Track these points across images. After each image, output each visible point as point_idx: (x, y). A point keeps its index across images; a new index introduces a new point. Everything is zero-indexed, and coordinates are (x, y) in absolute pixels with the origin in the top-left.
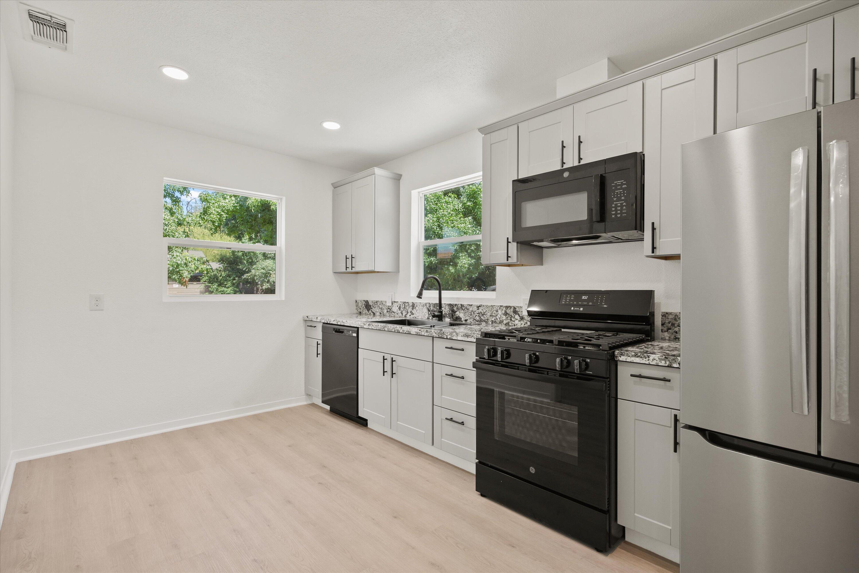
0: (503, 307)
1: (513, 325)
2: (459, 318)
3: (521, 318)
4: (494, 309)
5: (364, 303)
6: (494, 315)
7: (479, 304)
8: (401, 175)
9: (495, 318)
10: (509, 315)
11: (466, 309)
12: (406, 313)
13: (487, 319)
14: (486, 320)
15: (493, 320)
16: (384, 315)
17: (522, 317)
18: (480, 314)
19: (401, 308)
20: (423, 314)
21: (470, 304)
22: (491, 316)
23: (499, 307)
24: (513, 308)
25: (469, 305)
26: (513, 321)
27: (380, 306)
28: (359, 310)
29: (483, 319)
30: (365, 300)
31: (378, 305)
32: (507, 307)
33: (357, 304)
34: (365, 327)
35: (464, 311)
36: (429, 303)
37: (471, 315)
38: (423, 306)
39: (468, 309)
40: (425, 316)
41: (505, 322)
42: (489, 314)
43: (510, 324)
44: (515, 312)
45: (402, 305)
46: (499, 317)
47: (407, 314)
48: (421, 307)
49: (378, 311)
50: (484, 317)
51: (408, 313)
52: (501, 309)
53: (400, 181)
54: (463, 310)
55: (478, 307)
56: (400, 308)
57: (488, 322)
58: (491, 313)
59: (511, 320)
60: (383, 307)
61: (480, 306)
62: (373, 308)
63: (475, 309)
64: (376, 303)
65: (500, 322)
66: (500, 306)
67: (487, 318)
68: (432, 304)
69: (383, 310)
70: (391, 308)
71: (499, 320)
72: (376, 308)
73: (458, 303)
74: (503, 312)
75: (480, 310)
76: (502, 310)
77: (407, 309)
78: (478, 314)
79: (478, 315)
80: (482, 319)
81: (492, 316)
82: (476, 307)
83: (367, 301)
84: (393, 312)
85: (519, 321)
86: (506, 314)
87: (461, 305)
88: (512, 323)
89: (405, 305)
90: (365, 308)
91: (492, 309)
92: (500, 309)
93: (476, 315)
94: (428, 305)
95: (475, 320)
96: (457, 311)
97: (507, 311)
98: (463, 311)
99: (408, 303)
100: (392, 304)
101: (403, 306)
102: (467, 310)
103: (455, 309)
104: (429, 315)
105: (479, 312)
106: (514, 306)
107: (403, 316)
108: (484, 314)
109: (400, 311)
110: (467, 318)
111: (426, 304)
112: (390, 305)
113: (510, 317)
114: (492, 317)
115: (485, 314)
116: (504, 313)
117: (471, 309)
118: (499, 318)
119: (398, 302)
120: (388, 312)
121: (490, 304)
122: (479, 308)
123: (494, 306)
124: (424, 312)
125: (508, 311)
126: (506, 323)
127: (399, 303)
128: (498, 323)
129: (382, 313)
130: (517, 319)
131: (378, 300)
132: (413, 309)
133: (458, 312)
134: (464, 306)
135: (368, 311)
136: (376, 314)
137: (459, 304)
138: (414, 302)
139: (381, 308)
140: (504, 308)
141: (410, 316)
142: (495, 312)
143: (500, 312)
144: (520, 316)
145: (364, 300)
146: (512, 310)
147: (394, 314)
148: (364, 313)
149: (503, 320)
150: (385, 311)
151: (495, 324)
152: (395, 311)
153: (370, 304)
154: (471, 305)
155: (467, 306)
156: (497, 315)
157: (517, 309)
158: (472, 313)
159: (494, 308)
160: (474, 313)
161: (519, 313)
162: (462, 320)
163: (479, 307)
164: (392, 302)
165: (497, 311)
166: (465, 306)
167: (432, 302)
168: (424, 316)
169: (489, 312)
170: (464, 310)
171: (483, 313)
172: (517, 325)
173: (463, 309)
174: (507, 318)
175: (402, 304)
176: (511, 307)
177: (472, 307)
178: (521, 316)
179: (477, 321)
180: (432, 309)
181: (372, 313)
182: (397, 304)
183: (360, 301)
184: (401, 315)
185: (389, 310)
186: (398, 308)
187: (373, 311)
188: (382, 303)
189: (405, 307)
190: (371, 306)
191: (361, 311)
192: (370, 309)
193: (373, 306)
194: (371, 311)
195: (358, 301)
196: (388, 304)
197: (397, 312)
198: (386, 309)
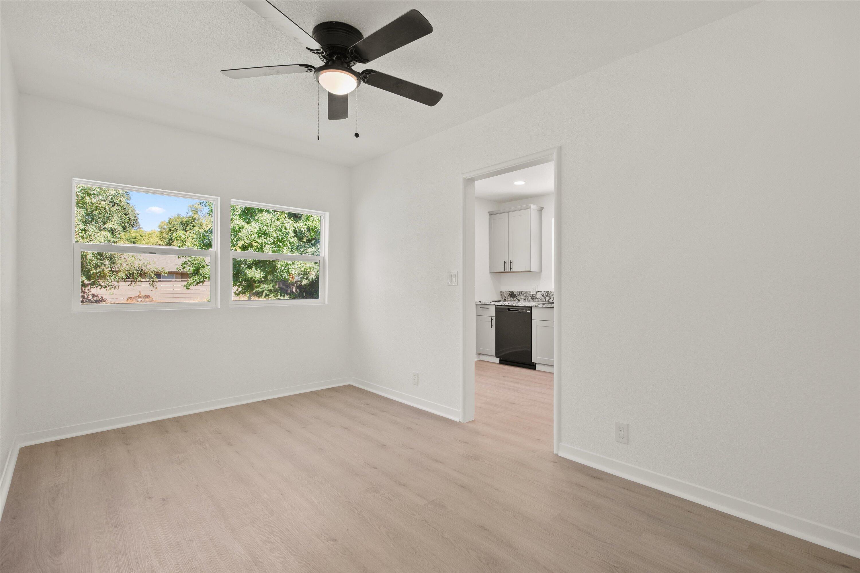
5: (509, 293)
8: (543, 208)
12: (549, 299)
16: (528, 301)
19: (545, 296)
27: (525, 295)
28: (504, 298)
31: (523, 294)
33: (501, 294)
34: (539, 306)
45: (545, 294)
49: (522, 298)
51: (551, 298)
53: (542, 211)
56: (543, 296)
60: (528, 295)
62: (518, 296)
64: (521, 293)
70: (535, 296)
72: (521, 296)
83: (512, 291)
84: (537, 298)
89: (548, 293)
90: (509, 296)
99: (550, 292)
100: (536, 293)
101: (547, 294)
107: (546, 301)
109: (544, 298)
112: (534, 293)
119: (541, 291)
120: (532, 298)
127: (543, 292)
129: (526, 299)
131: (522, 291)
135: (513, 298)
136: (520, 300)
139: (526, 296)
145: (509, 291)
147: (538, 300)
148: (509, 299)
150: (530, 298)
152: (539, 297)
181: (517, 300)
182: (541, 293)
183: (505, 292)
184: (544, 300)
185: (533, 297)
186: (541, 296)
187: (518, 298)
188: (526, 292)
189: (548, 295)
190: (515, 295)
191: (506, 298)
192: (515, 297)
193: (518, 295)
194: (516, 298)
195: (503, 292)
196: (532, 293)
197: (541, 299)
198: (531, 296)
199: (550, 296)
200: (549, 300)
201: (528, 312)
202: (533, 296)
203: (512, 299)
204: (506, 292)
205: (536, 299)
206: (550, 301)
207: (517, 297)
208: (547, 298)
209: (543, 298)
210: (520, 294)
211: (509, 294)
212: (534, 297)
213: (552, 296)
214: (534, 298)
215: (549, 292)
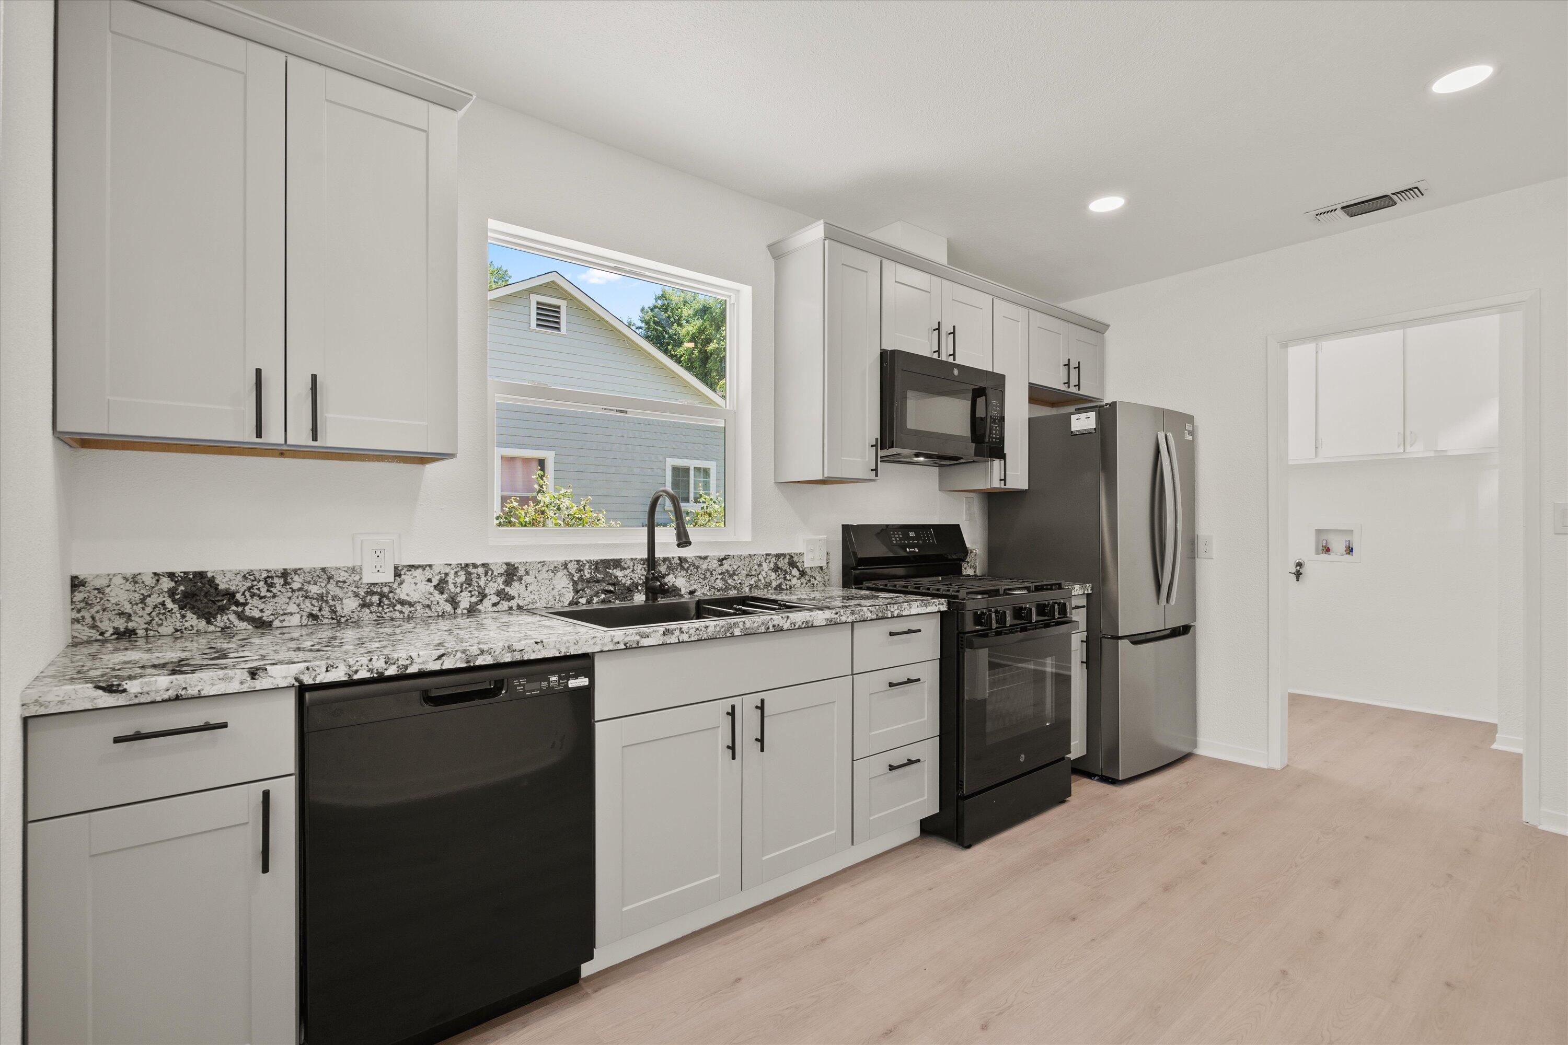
0: (770, 557)
1: (788, 586)
2: (674, 590)
3: (802, 573)
4: (755, 562)
5: (166, 584)
6: (753, 573)
7: (722, 555)
9: (757, 578)
10: (782, 570)
11: (692, 568)
12: (474, 599)
13: (740, 583)
14: (739, 585)
15: (752, 582)
16: (340, 622)
17: (803, 571)
18: (727, 574)
19: (451, 586)
20: (555, 592)
21: (703, 555)
22: (747, 575)
23: (765, 556)
24: (788, 557)
25: (700, 557)
26: (788, 580)
27: (314, 590)
29: (732, 584)
30: (178, 569)
31: (296, 586)
32: (778, 556)
33: (87, 595)
35: (687, 573)
36: (578, 562)
37: (704, 579)
38: (555, 570)
39: (697, 568)
40: (562, 599)
41: (774, 584)
42: (744, 573)
43: (782, 586)
44: (792, 564)
45: (452, 575)
46: (764, 575)
47: (481, 601)
48: (543, 575)
49: (292, 608)
50: (734, 580)
51: (485, 596)
52: (767, 561)
54: (684, 569)
55: (721, 561)
57: (742, 589)
58: (748, 569)
59: (785, 578)
61: (725, 559)
62: (255, 601)
63: (715, 566)
64: (278, 581)
65: (765, 585)
66: (767, 555)
67: (740, 581)
68: (589, 562)
69: (331, 603)
70: (386, 590)
71: (763, 581)
72: (282, 599)
73: (670, 556)
74: (772, 565)
75: (726, 566)
76: (770, 562)
77: (479, 586)
78: (720, 574)
79: (720, 577)
80: (730, 585)
81: (751, 576)
82: (716, 562)
83: (201, 575)
84: (403, 603)
85: (798, 579)
86: (776, 569)
87: (680, 558)
88: (786, 585)
89: (469, 574)
90: (170, 605)
91: (751, 561)
92: (765, 560)
93: (717, 578)
94: (572, 567)
95: (714, 588)
96: (668, 575)
97: (778, 563)
98: (684, 573)
99: (484, 565)
100: (397, 574)
101: (462, 578)
102: (695, 570)
103: (663, 569)
104: (577, 592)
105: (724, 571)
106: (790, 552)
107: (459, 611)
108: (734, 574)
109: (445, 596)
110: (695, 587)
111: (565, 565)
112: (389, 577)
113: (784, 573)
114: (749, 578)
115: (737, 573)
116: (773, 567)
117: (704, 566)
118: (764, 578)
119: (430, 566)
120: (364, 605)
121: (745, 553)
122: (724, 562)
123: (754, 555)
124: (559, 587)
125: (780, 564)
126: (777, 586)
127: (436, 569)
128: (762, 587)
129: (326, 611)
130: (795, 576)
131: (290, 566)
132: (508, 583)
133: (671, 576)
134: (686, 561)
135: (208, 618)
136: (277, 623)
137: (673, 558)
138: (513, 560)
139: (321, 598)
140: (774, 559)
141: (494, 605)
142: (756, 567)
143: (765, 566)
144: (799, 570)
145: (171, 575)
146: (787, 560)
147: (406, 609)
148: (167, 629)
149: (771, 580)
150: (350, 605)
151: (756, 591)
152: (414, 597)
153: (222, 586)
154: (706, 558)
155: (695, 561)
156: (760, 572)
157: (795, 559)
158: (708, 574)
159: (754, 559)
160: (711, 574)
161: (798, 564)
162: (683, 592)
163: (723, 559)
164: (396, 568)
165: (760, 565)
166: (689, 560)
167: (588, 559)
168: (557, 598)
169: (745, 568)
170: (687, 570)
171: (731, 572)
172: (794, 586)
173: (686, 567)
174: (778, 576)
175: (456, 573)
176: (784, 555)
177: (707, 561)
178: (801, 569)
179: (719, 591)
180: (588, 576)
181: (243, 625)
182: (428, 573)
183: (118, 580)
184: (449, 608)
185: (375, 599)
186: (430, 587)
187: (257, 614)
188: (326, 574)
189: (469, 582)
190: (231, 595)
191: (137, 623)
192: (223, 610)
193: (253, 595)
194: (233, 617)
195: (99, 583)
196: (369, 577)
197: (427, 602)
198: (356, 595)
199: (482, 583)
200: (477, 604)
201: (573, 683)
202: (373, 593)
203: (192, 620)
204: (134, 579)
205: (398, 607)
206: (480, 607)
207: (245, 604)
208: (465, 594)
209: (437, 596)
210: (272, 585)
211: (172, 593)
212: (382, 595)
213: (491, 584)
214: (379, 605)
215: (475, 566)
